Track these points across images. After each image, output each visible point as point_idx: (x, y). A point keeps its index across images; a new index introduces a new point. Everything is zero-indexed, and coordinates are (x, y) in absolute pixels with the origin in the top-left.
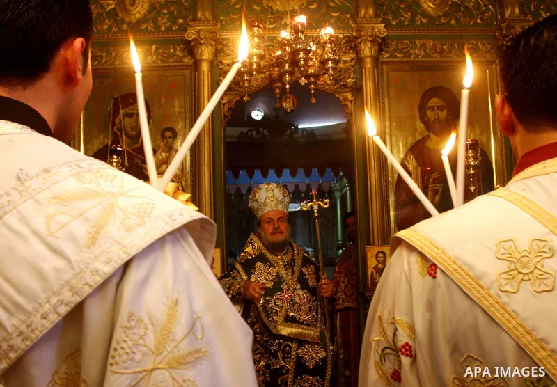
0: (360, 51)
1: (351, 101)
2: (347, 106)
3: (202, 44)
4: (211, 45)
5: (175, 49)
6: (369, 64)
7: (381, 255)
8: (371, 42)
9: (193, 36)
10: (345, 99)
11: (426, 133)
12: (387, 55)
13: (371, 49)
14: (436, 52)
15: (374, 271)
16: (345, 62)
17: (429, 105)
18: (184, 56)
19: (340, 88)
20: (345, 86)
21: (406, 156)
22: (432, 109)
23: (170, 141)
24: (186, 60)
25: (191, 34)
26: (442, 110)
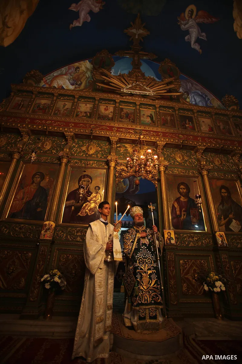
0: (160, 169)
1: (157, 184)
2: (156, 185)
3: (112, 161)
4: (115, 162)
5: (102, 163)
6: (163, 173)
7: (169, 233)
8: (164, 166)
9: (110, 159)
10: (155, 183)
11: (180, 196)
12: (167, 172)
13: (163, 169)
14: (182, 172)
15: (167, 239)
16: (155, 172)
17: (180, 187)
18: (105, 165)
19: (153, 179)
20: (155, 179)
21: (174, 203)
22: (181, 189)
23: (98, 190)
24: (105, 167)
25: (109, 158)
26: (185, 189)
